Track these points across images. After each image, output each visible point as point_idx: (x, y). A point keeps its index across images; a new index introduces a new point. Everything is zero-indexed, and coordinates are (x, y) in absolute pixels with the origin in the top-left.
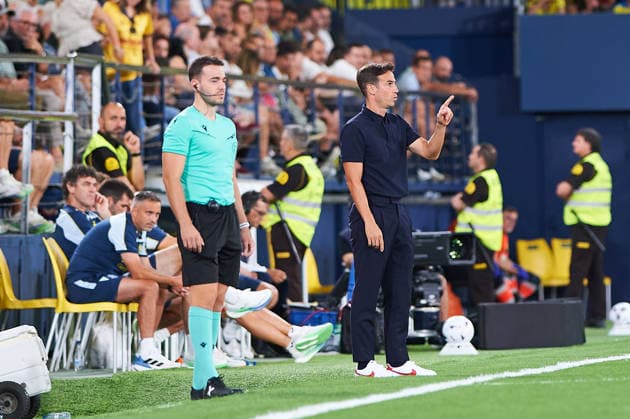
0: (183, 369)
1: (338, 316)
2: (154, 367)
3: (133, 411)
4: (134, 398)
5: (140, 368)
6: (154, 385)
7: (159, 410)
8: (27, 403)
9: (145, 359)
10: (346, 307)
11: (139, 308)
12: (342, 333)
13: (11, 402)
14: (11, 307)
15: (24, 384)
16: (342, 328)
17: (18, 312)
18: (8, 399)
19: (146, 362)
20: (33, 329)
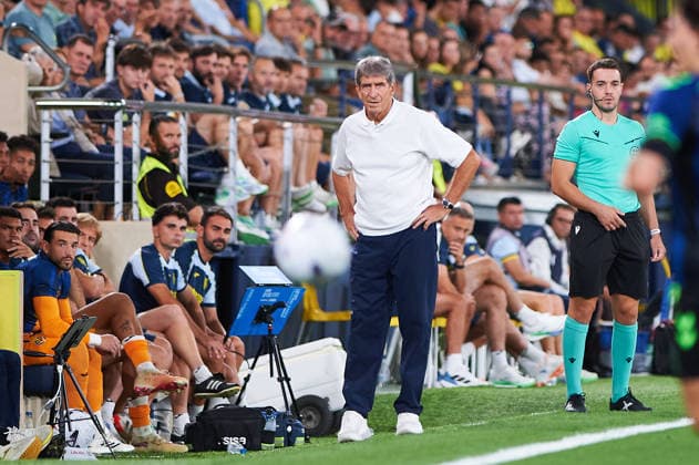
0: (489, 387)
1: (649, 337)
2: (461, 384)
3: (438, 428)
4: (439, 416)
5: (448, 385)
6: (460, 403)
7: (464, 428)
8: (330, 418)
9: (452, 375)
10: (659, 327)
11: (448, 323)
12: (654, 354)
13: (314, 417)
14: (315, 318)
15: (327, 399)
16: (655, 349)
17: (323, 324)
18: (311, 413)
19: (453, 378)
20: (337, 342)
